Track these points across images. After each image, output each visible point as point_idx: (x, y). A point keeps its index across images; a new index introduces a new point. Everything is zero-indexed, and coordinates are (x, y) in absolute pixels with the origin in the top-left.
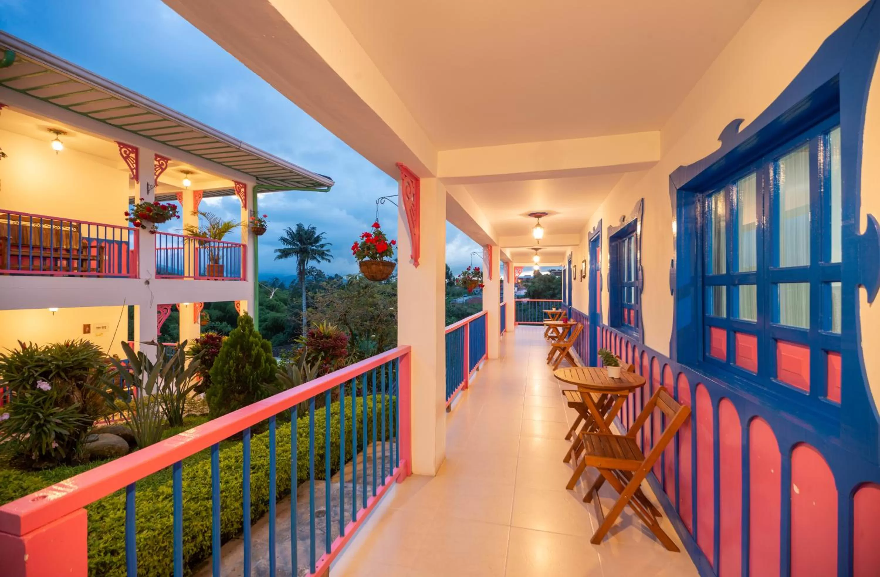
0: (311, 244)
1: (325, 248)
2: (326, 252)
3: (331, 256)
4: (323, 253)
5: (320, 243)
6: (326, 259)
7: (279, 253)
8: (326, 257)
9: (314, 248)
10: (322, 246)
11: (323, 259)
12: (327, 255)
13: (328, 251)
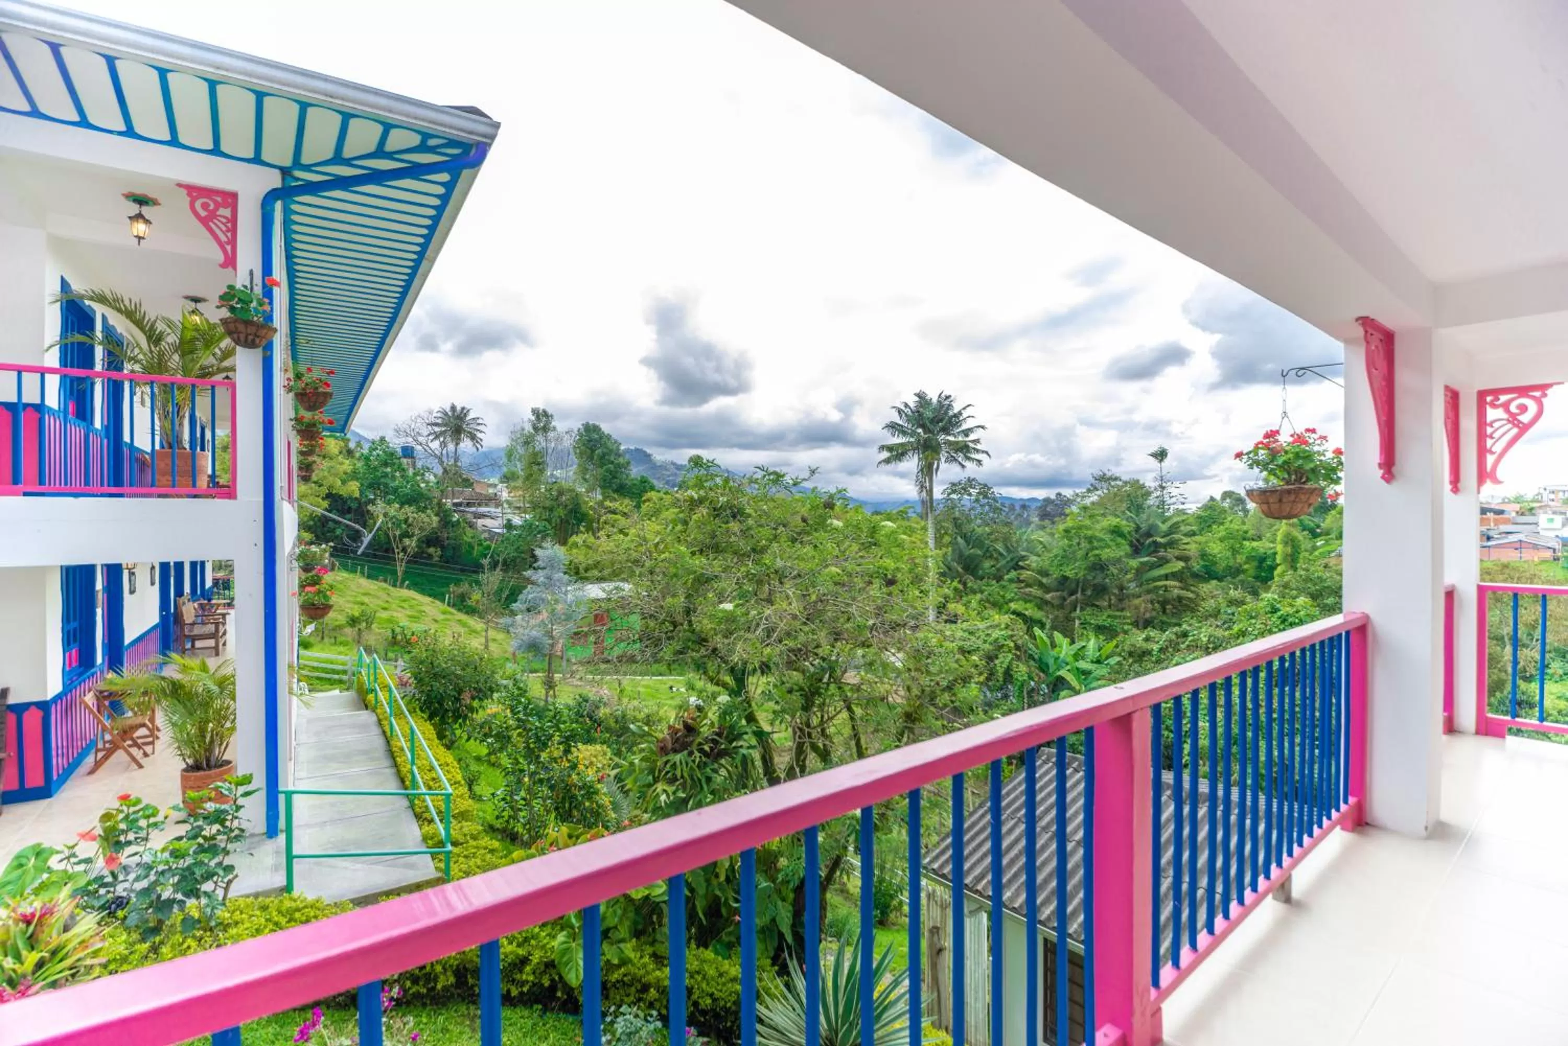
0: (945, 430)
1: (972, 437)
2: (971, 445)
3: (987, 453)
4: (967, 447)
5: (965, 427)
6: (973, 459)
7: (885, 455)
8: (973, 456)
9: (951, 438)
10: (966, 433)
11: (969, 458)
12: (977, 451)
13: (977, 441)
